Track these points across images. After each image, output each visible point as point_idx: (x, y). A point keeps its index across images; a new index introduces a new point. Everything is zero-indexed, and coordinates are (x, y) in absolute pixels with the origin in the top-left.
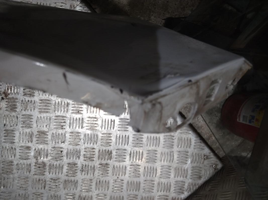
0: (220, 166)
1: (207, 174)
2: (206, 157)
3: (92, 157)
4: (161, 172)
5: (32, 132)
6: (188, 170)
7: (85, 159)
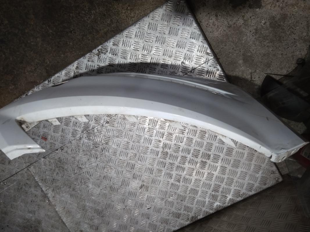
0: (281, 180)
1: (270, 183)
2: (273, 172)
3: (197, 156)
4: (240, 175)
5: (164, 132)
6: (258, 178)
7: (193, 156)
